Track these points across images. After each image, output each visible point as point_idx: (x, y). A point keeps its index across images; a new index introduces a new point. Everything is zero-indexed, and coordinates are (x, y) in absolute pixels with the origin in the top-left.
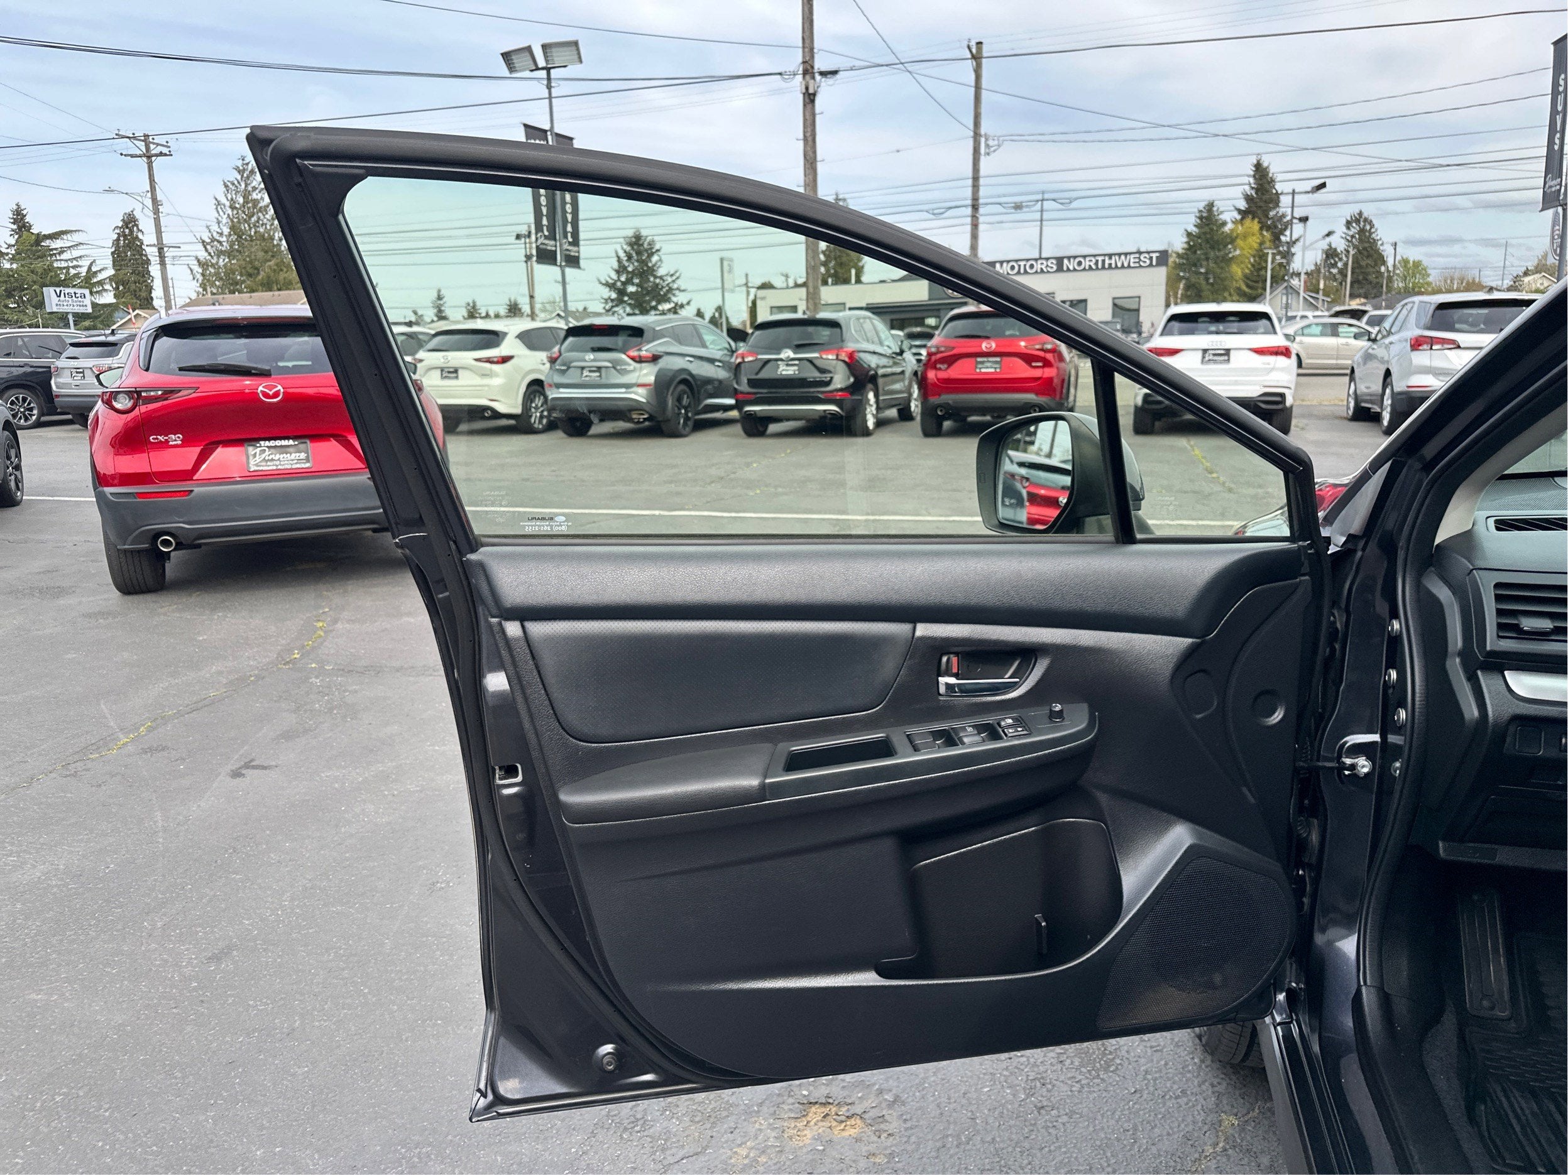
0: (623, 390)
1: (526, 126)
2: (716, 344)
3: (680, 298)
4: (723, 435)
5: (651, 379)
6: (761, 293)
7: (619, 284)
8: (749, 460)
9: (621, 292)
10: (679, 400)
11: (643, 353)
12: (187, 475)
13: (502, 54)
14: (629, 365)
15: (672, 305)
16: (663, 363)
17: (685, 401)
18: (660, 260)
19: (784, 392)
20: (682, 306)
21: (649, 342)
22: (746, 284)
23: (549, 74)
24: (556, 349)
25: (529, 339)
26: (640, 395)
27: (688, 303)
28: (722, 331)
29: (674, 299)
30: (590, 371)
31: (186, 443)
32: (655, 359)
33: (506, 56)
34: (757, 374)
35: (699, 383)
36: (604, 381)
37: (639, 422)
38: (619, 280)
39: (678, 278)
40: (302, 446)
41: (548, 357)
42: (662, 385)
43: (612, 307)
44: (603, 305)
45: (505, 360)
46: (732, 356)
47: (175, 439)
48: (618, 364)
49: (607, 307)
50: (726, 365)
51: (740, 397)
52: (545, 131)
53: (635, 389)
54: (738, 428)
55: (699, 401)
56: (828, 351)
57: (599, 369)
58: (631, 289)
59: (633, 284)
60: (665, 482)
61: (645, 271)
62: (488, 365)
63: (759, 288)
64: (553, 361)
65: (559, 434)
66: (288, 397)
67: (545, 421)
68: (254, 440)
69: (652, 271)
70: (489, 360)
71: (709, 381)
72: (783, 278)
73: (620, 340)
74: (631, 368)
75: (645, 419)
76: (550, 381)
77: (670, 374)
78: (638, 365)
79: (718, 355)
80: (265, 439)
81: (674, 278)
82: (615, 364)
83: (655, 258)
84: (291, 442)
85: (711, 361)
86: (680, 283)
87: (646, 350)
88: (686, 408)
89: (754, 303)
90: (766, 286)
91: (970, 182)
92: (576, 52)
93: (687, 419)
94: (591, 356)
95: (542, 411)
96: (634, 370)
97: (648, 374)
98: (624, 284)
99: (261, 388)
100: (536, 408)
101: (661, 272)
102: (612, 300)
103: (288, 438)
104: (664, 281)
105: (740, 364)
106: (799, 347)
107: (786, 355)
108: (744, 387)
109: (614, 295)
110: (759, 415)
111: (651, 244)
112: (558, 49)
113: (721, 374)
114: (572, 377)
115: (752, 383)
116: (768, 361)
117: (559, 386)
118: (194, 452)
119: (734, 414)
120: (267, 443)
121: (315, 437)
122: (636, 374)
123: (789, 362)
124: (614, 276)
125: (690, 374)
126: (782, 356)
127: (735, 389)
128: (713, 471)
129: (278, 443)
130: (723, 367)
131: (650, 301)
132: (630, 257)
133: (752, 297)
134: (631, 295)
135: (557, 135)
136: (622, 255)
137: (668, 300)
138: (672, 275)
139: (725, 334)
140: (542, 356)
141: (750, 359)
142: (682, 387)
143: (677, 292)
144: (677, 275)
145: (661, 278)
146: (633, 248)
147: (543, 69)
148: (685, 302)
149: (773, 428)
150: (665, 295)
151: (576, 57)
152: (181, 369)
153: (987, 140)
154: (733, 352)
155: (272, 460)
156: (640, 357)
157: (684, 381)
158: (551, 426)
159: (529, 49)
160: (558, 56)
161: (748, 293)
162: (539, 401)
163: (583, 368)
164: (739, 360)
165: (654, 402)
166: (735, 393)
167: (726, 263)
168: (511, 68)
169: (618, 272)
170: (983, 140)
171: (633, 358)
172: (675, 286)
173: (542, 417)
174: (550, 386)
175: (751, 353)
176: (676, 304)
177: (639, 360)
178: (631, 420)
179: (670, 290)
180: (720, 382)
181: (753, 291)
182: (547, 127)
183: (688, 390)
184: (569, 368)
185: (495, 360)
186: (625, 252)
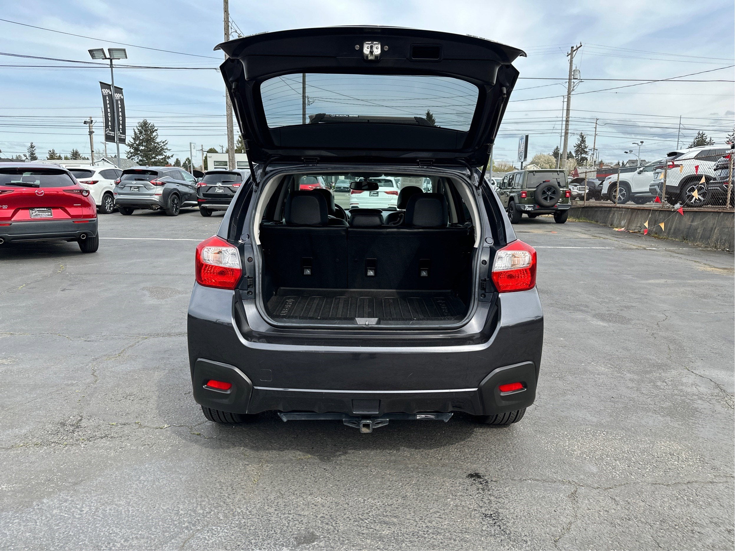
0: (149, 196)
1: (100, 82)
2: (189, 179)
3: (168, 154)
4: (192, 216)
5: (161, 192)
6: (209, 155)
7: (135, 145)
8: (204, 224)
9: (137, 149)
10: (173, 201)
11: (158, 182)
12: (10, 219)
13: (89, 51)
14: (152, 186)
15: (164, 157)
16: (166, 186)
17: (176, 202)
18: (157, 135)
19: (218, 199)
20: (169, 158)
21: (160, 177)
22: (202, 150)
23: (111, 62)
24: (119, 179)
25: (105, 174)
26: (156, 198)
27: (172, 156)
28: (191, 173)
29: (165, 154)
30: (134, 188)
31: (8, 208)
32: (163, 184)
33: (90, 51)
34: (207, 192)
35: (181, 194)
36: (140, 193)
37: (155, 210)
38: (135, 143)
39: (166, 144)
40: (49, 210)
41: (115, 182)
42: (166, 195)
43: (131, 156)
44: (127, 155)
45: (94, 182)
46: (196, 184)
47: (5, 207)
48: (147, 186)
49: (128, 156)
50: (192, 187)
51: (200, 201)
52: (110, 85)
53: (154, 196)
54: (199, 213)
55: (182, 203)
56: (236, 184)
57: (138, 187)
58: (142, 148)
59: (143, 146)
60: (171, 230)
61: (149, 140)
62: (87, 184)
63: (208, 152)
64: (117, 184)
65: (120, 214)
66: (45, 195)
67: (112, 208)
68: (32, 208)
69: (153, 140)
70: (87, 183)
71: (186, 194)
72: (221, 148)
73: (147, 176)
74: (153, 187)
75: (158, 208)
76: (116, 192)
77: (170, 191)
78: (155, 187)
79: (190, 183)
80: (36, 208)
81: (164, 144)
82: (145, 186)
83: (154, 134)
84: (45, 209)
85: (187, 186)
86: (167, 146)
87: (159, 180)
88: (176, 204)
89: (206, 158)
90: (212, 151)
91: (302, 116)
92: (124, 54)
93: (177, 209)
94: (135, 182)
95: (111, 204)
96: (154, 188)
97: (160, 190)
98: (138, 145)
99: (36, 191)
100: (108, 203)
101: (158, 140)
102: (131, 153)
103: (45, 208)
104: (159, 145)
105: (199, 187)
106: (224, 182)
107: (219, 185)
108: (201, 196)
109: (132, 151)
110: (207, 208)
111: (153, 126)
112: (116, 52)
113: (192, 191)
114: (127, 190)
115: (204, 195)
116: (211, 187)
117: (120, 194)
118: (12, 211)
119: (197, 208)
120: (37, 209)
121: (54, 208)
122: (154, 190)
123: (220, 188)
124: (132, 141)
125: (178, 191)
126: (217, 185)
127: (198, 197)
128: (189, 227)
129: (41, 209)
130: (192, 188)
131: (152, 155)
132: (141, 133)
133: (205, 155)
134: (141, 151)
135: (115, 87)
136: (137, 131)
137: (162, 154)
138: (163, 142)
139: (192, 175)
140: (113, 181)
141: (204, 186)
142: (175, 196)
143: (166, 151)
144: (166, 142)
145: (158, 143)
146: (142, 128)
147: (108, 59)
148: (170, 156)
149: (214, 213)
150: (160, 151)
151: (124, 56)
152: (6, 184)
153: (308, 98)
154: (196, 182)
155: (39, 215)
156: (156, 183)
157: (175, 193)
158: (115, 211)
159: (102, 50)
160: (116, 54)
161: (203, 154)
162: (109, 200)
163: (131, 187)
164: (199, 186)
165: (162, 201)
166: (197, 199)
167: (192, 145)
168: (93, 57)
169: (134, 139)
170: (307, 99)
171: (153, 184)
172: (165, 148)
173: (110, 207)
174: (116, 194)
175: (204, 184)
176: (166, 156)
177: (156, 184)
178: (152, 209)
179: (163, 149)
180: (191, 194)
181: (205, 153)
182: (111, 84)
183: (176, 197)
184: (125, 186)
185: (90, 182)
186: (138, 130)
